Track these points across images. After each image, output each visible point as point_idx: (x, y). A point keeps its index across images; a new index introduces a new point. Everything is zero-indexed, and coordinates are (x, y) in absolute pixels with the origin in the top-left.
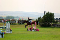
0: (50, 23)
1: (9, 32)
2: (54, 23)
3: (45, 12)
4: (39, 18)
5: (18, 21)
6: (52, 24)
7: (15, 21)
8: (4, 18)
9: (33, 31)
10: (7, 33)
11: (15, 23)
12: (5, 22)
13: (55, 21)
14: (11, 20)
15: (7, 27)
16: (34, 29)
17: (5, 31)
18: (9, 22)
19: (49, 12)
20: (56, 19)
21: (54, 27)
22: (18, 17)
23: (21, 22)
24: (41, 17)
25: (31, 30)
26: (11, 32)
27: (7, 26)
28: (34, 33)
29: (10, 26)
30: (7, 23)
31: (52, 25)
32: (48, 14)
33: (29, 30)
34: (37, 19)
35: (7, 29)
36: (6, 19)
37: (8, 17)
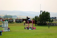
0: (46, 22)
1: (7, 31)
2: (50, 22)
3: (41, 11)
4: (36, 17)
5: (16, 20)
6: (48, 22)
7: (13, 20)
8: (2, 17)
9: (30, 29)
10: (5, 31)
11: (13, 22)
12: (3, 21)
13: (51, 20)
14: (9, 19)
15: (5, 26)
16: (31, 28)
17: (4, 29)
18: (7, 21)
19: (45, 12)
20: (52, 18)
21: (49, 25)
22: (15, 16)
23: (19, 21)
24: (37, 16)
25: (28, 28)
26: (9, 30)
27: (5, 24)
28: (30, 31)
29: (8, 24)
30: (5, 22)
31: (48, 24)
32: (44, 13)
33: (26, 29)
34: (34, 18)
35: (5, 28)
36: (4, 18)
37: (6, 16)
